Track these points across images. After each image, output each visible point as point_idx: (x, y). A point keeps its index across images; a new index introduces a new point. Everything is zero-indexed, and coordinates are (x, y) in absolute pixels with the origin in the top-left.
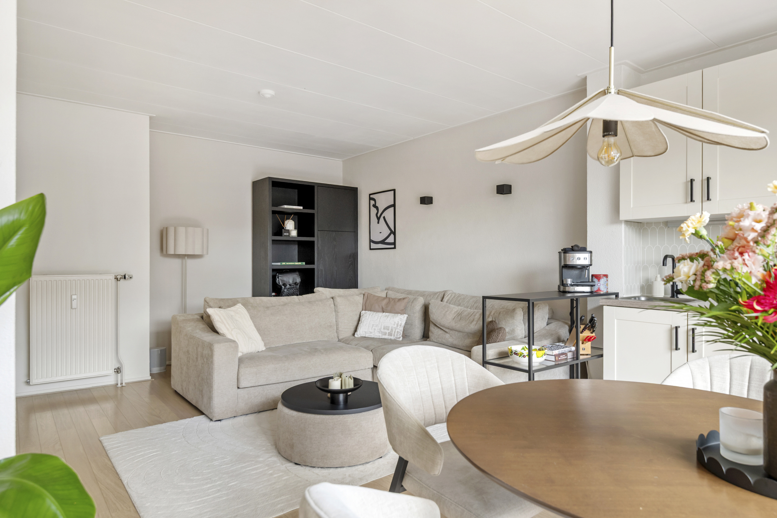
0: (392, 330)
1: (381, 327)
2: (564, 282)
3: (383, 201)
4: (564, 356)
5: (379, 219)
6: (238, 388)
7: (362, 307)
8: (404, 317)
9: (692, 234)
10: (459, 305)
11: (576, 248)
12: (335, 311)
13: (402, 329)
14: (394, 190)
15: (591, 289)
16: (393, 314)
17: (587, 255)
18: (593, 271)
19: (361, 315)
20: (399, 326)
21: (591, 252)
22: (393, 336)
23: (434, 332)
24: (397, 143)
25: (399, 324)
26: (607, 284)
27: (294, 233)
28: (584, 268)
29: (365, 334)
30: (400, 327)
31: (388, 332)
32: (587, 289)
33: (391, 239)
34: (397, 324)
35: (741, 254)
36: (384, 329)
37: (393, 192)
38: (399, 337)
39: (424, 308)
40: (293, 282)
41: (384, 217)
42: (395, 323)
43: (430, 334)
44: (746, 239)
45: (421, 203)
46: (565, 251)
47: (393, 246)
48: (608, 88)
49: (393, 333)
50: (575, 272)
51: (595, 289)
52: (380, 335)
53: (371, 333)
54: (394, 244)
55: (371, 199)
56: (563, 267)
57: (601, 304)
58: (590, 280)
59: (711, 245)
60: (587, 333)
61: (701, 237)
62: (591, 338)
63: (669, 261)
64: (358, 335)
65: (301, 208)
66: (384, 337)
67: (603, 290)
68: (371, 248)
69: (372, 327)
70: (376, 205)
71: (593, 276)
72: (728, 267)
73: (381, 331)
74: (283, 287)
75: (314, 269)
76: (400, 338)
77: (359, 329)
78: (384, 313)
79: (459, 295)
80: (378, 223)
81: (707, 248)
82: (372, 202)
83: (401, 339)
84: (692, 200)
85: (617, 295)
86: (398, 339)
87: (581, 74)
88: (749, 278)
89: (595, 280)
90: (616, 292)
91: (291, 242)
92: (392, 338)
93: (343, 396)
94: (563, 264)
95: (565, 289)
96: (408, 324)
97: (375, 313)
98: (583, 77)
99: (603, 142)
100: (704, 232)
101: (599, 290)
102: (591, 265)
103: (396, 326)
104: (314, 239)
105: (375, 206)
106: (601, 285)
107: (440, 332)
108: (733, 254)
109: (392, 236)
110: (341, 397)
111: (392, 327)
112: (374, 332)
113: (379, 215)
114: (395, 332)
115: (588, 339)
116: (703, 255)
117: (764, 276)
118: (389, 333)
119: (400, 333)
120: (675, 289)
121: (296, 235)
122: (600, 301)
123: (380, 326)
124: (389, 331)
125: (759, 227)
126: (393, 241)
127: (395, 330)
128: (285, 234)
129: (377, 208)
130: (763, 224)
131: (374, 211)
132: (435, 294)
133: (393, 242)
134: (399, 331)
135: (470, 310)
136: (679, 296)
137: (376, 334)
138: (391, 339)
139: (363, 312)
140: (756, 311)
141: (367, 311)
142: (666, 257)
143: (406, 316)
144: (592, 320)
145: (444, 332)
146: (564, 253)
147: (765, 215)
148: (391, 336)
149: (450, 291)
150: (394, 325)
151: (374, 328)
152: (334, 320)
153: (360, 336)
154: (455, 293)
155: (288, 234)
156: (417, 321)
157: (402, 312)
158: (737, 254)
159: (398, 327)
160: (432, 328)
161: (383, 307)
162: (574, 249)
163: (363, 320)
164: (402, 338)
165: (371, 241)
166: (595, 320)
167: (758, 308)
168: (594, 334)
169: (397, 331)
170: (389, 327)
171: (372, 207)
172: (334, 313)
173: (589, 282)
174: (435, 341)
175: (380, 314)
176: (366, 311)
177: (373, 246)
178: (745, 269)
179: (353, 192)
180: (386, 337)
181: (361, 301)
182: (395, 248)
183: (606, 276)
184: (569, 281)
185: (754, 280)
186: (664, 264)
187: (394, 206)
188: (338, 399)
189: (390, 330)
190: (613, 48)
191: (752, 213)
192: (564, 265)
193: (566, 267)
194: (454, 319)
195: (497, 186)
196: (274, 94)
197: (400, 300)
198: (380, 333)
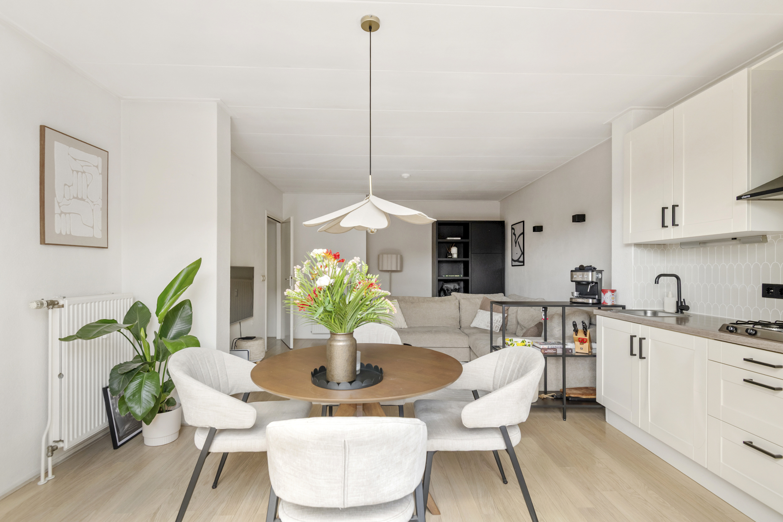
1: (486, 321)
3: (518, 230)
4: (553, 350)
5: (516, 243)
7: (479, 307)
14: (524, 222)
16: (497, 313)
19: (477, 312)
24: (524, 187)
25: (499, 321)
27: (455, 256)
28: (589, 284)
29: (476, 325)
30: (499, 323)
33: (521, 259)
37: (522, 223)
38: (497, 329)
40: (454, 288)
41: (519, 242)
42: (496, 319)
45: (534, 231)
46: (573, 270)
47: (522, 264)
52: (485, 327)
54: (523, 262)
55: (512, 229)
64: (472, 326)
65: (460, 238)
66: (487, 328)
67: (608, 303)
68: (513, 265)
70: (515, 233)
73: (486, 324)
74: (446, 291)
75: (468, 280)
77: (474, 322)
80: (516, 246)
82: (513, 231)
83: (498, 331)
85: (624, 307)
86: (496, 331)
91: (455, 262)
97: (486, 312)
101: (605, 302)
104: (469, 259)
106: (608, 298)
109: (523, 256)
112: (482, 324)
113: (516, 240)
121: (457, 257)
127: (495, 324)
128: (449, 256)
131: (514, 236)
133: (523, 260)
134: (497, 325)
139: (479, 310)
142: (660, 276)
144: (584, 326)
146: (578, 271)
151: (482, 321)
155: (451, 256)
156: (514, 319)
159: (498, 323)
162: (581, 268)
163: (478, 316)
165: (513, 260)
169: (496, 325)
172: (458, 309)
176: (481, 310)
177: (513, 263)
179: (501, 225)
181: (480, 303)
182: (523, 265)
183: (613, 291)
184: (577, 294)
186: (656, 282)
187: (523, 233)
195: (573, 216)
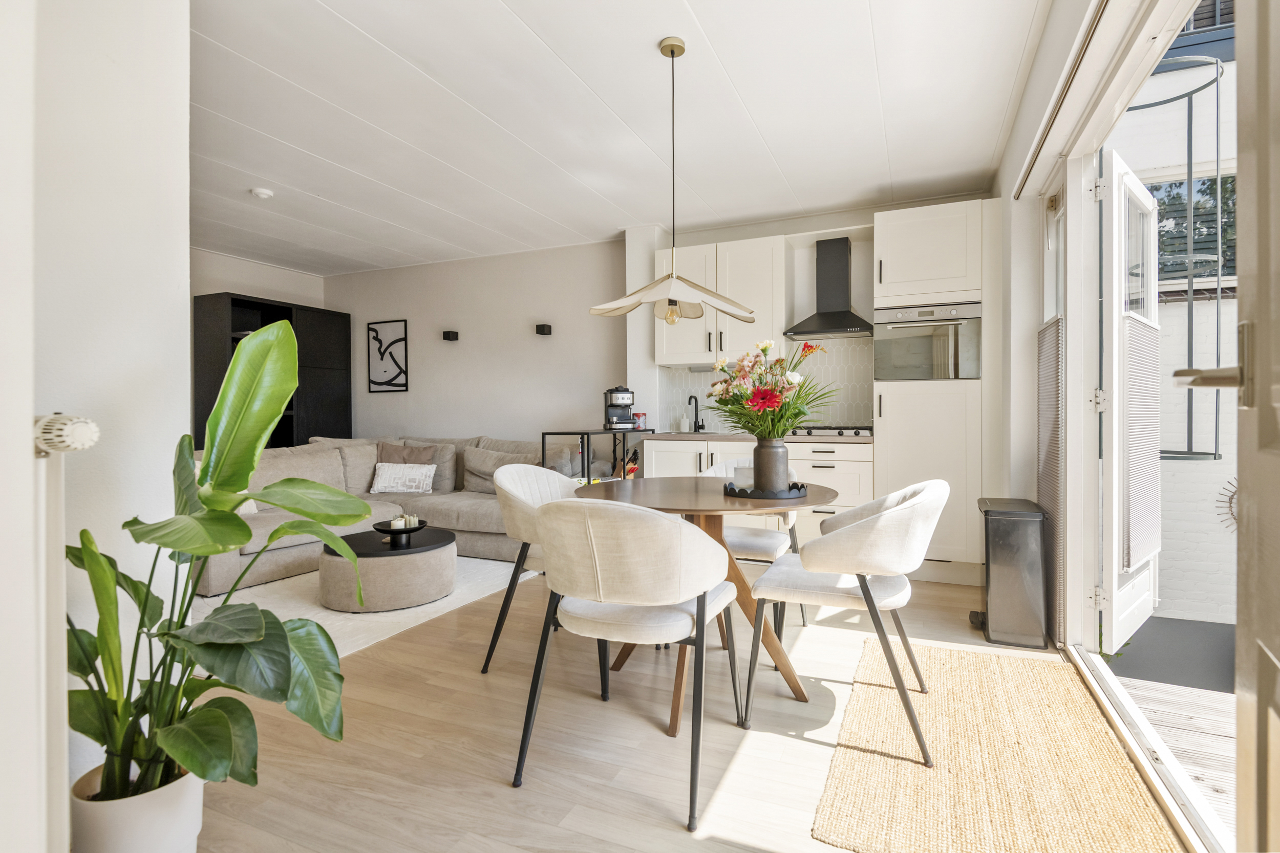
0: (419, 482)
1: (406, 480)
2: (611, 420)
3: (388, 334)
5: (382, 355)
6: (241, 555)
7: (376, 459)
8: (433, 467)
9: (720, 369)
10: (498, 450)
11: (620, 389)
12: (343, 465)
13: (431, 480)
14: (405, 321)
15: (633, 426)
16: (419, 465)
17: (629, 395)
18: (634, 410)
19: (377, 468)
20: (428, 478)
21: (633, 393)
22: (421, 489)
23: (470, 481)
24: (408, 266)
25: (427, 476)
26: (646, 422)
28: (628, 406)
29: (384, 489)
31: (414, 484)
32: (630, 426)
33: (401, 380)
34: (425, 476)
35: (744, 379)
36: (409, 481)
37: (403, 323)
38: (428, 489)
39: (455, 458)
41: (391, 353)
42: (423, 474)
43: (466, 483)
44: (745, 371)
45: (444, 339)
46: (611, 391)
47: (404, 389)
48: (672, 274)
49: (421, 485)
50: (619, 411)
51: (636, 426)
52: (405, 489)
53: (393, 487)
54: (406, 385)
55: (369, 329)
56: (609, 406)
57: (642, 438)
58: (632, 419)
59: (730, 376)
60: (630, 466)
61: (725, 371)
62: (635, 468)
63: (693, 400)
64: (375, 491)
66: (409, 491)
67: (642, 427)
68: (371, 390)
69: (394, 481)
70: (379, 338)
71: (634, 414)
72: (738, 384)
73: (405, 484)
76: (430, 490)
77: (376, 484)
78: (407, 464)
79: (497, 441)
80: (382, 359)
81: (728, 377)
82: (372, 334)
84: (710, 350)
85: (653, 431)
86: (427, 492)
87: (621, 228)
88: (747, 391)
89: (636, 418)
90: (652, 429)
92: (420, 491)
93: (406, 536)
94: (609, 403)
95: (612, 426)
96: (437, 477)
97: (395, 465)
98: (623, 230)
99: (669, 309)
100: (726, 369)
101: (639, 427)
102: (633, 404)
103: (424, 477)
105: (376, 338)
106: (641, 423)
107: (479, 480)
108: (740, 379)
109: (403, 376)
110: (404, 538)
111: (419, 479)
112: (397, 486)
113: (382, 350)
114: (423, 484)
115: (632, 471)
116: (726, 381)
117: (753, 390)
118: (416, 486)
119: (430, 485)
120: (697, 425)
122: (642, 435)
123: (404, 479)
124: (416, 484)
125: (750, 365)
126: (404, 382)
127: (424, 482)
129: (380, 342)
130: (752, 363)
131: (374, 343)
132: (468, 440)
134: (428, 483)
135: (511, 455)
136: (700, 430)
137: (399, 489)
138: (418, 493)
139: (379, 465)
140: (750, 405)
141: (385, 463)
142: (691, 397)
143: (435, 466)
144: (635, 453)
145: (483, 480)
146: (611, 393)
147: (753, 359)
148: (419, 488)
149: (485, 436)
150: (422, 476)
151: (396, 481)
152: (342, 476)
153: (377, 492)
154: (492, 439)
156: (447, 471)
157: (429, 462)
158: (742, 379)
160: (467, 476)
161: (405, 456)
162: (617, 390)
163: (380, 474)
164: (432, 490)
165: (371, 382)
166: (637, 453)
167: (750, 404)
168: (636, 466)
169: (426, 484)
170: (415, 479)
171: (371, 340)
172: (342, 467)
173: (631, 420)
174: (474, 490)
175: (403, 465)
176: (383, 463)
177: (374, 387)
178: (745, 387)
179: (343, 321)
180: (413, 490)
181: (375, 452)
182: (407, 390)
183: (645, 414)
184: (615, 419)
185: (749, 392)
186: (690, 403)
187: (405, 339)
188: (401, 539)
189: (417, 482)
190: (674, 248)
191: (748, 358)
192: (611, 404)
193: (610, 406)
194: (495, 465)
195: (537, 326)
196: (272, 195)
197: (425, 449)
198: (404, 487)
